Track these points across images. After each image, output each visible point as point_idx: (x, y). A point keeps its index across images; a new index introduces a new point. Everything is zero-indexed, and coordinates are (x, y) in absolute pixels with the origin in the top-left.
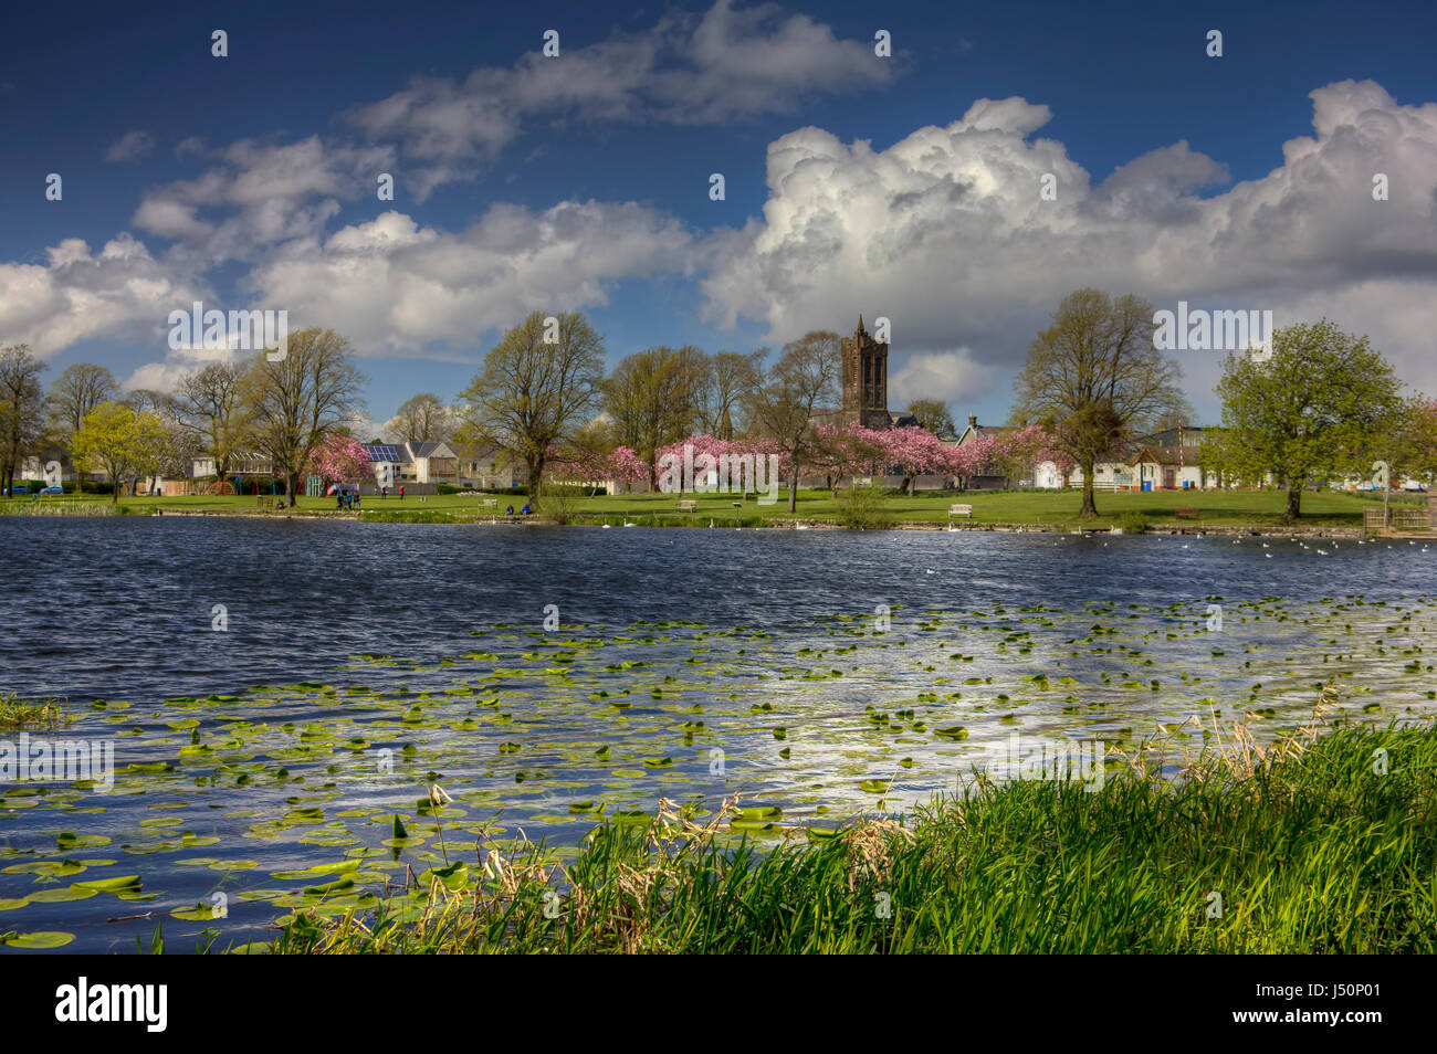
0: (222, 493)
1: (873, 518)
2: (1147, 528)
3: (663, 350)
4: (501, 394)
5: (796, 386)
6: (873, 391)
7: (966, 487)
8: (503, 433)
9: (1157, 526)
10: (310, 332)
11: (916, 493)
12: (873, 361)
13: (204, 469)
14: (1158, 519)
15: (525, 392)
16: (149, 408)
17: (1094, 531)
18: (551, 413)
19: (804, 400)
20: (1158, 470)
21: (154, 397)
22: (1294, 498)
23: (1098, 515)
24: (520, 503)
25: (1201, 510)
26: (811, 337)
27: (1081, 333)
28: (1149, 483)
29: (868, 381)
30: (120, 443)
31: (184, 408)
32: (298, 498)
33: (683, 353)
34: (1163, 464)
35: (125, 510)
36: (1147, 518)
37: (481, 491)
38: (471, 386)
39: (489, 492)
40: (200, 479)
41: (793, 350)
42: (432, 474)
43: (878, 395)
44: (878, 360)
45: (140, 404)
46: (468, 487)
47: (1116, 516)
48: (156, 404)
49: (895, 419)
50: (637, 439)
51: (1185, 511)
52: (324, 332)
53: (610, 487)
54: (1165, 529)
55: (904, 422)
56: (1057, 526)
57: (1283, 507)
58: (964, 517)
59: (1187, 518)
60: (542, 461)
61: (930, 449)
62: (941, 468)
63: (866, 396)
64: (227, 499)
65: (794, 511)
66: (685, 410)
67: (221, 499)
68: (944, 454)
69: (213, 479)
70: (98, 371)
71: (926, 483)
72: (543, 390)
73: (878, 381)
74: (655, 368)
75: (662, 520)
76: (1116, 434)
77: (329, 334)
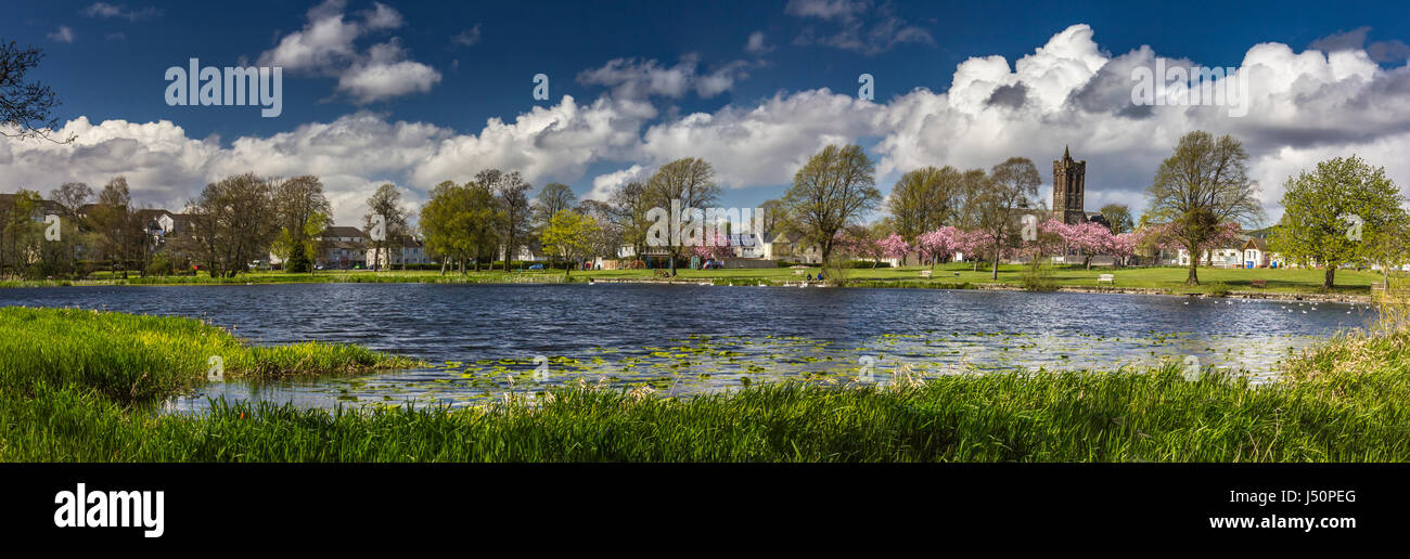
0: (637, 268)
1: (1044, 284)
2: (1227, 293)
3: (930, 168)
4: (805, 200)
5: (1000, 195)
6: (1073, 198)
7: (1128, 263)
8: (805, 225)
9: (1234, 292)
10: (687, 160)
11: (1092, 268)
12: (1075, 177)
13: (627, 252)
14: (1236, 287)
15: (820, 198)
16: (593, 213)
17: (1192, 295)
18: (838, 213)
19: (1006, 204)
20: (1258, 253)
21: (595, 204)
22: (1330, 274)
23: (1198, 283)
24: (815, 273)
25: (1268, 282)
26: (1012, 161)
27: (1193, 161)
28: (1252, 263)
29: (1070, 191)
30: (570, 236)
31: (614, 211)
32: (677, 271)
33: (944, 171)
34: (1262, 250)
35: (572, 279)
36: (1227, 286)
37: (805, 265)
38: (784, 196)
39: (810, 265)
40: (626, 259)
41: (999, 169)
42: (774, 254)
43: (1077, 200)
44: (1078, 177)
45: (587, 209)
46: (798, 263)
47: (1207, 284)
48: (598, 210)
49: (1089, 217)
50: (911, 230)
51: (1257, 282)
52: (696, 160)
53: (894, 262)
54: (1239, 294)
55: (1094, 219)
56: (1166, 290)
57: (1322, 281)
58: (1107, 283)
59: (1259, 287)
60: (830, 244)
61: (1103, 237)
62: (1109, 250)
63: (1068, 202)
64: (640, 271)
65: (996, 278)
66: (943, 210)
67: (636, 271)
68: (1112, 241)
69: (632, 258)
70: (562, 188)
71: (1103, 260)
72: (833, 197)
73: (1077, 191)
74: (925, 181)
75: (905, 283)
76: (1212, 229)
77: (699, 161)
